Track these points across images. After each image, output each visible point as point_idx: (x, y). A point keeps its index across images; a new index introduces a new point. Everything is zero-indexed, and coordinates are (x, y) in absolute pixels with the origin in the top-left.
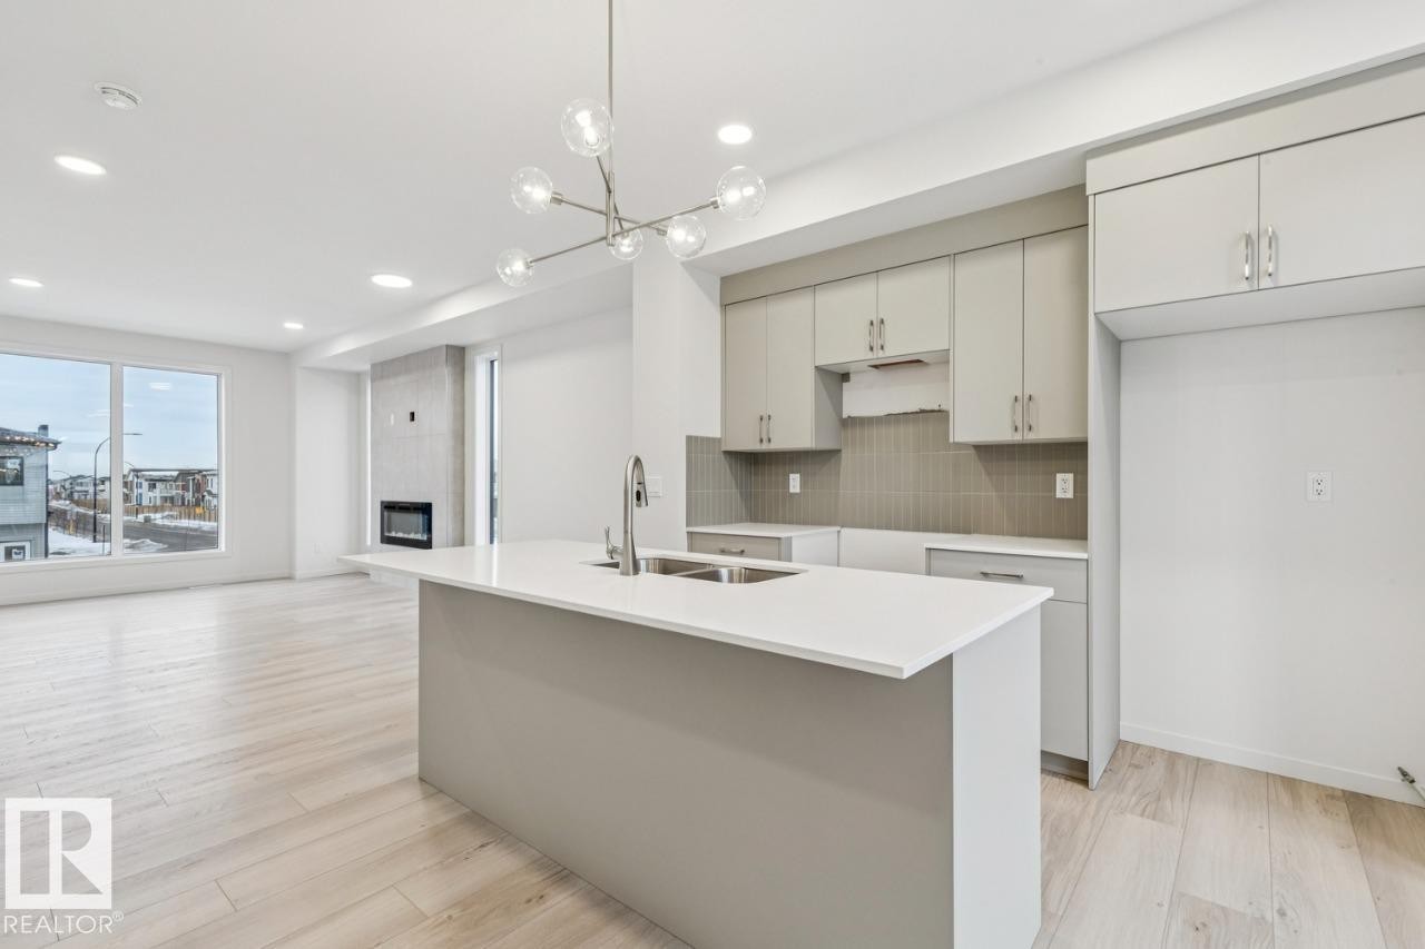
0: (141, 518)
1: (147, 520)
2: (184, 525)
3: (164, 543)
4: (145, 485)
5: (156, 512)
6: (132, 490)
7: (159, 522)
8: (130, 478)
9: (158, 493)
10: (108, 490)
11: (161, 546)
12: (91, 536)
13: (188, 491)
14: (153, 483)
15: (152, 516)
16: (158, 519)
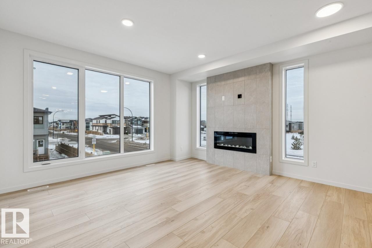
0: (62, 132)
1: (63, 133)
2: (73, 134)
3: (70, 139)
4: (62, 124)
5: (65, 131)
6: (58, 125)
7: (66, 133)
8: (58, 122)
9: (64, 126)
10: (53, 125)
11: (69, 140)
12: (52, 137)
13: (72, 125)
14: (63, 123)
15: (65, 132)
16: (66, 132)
